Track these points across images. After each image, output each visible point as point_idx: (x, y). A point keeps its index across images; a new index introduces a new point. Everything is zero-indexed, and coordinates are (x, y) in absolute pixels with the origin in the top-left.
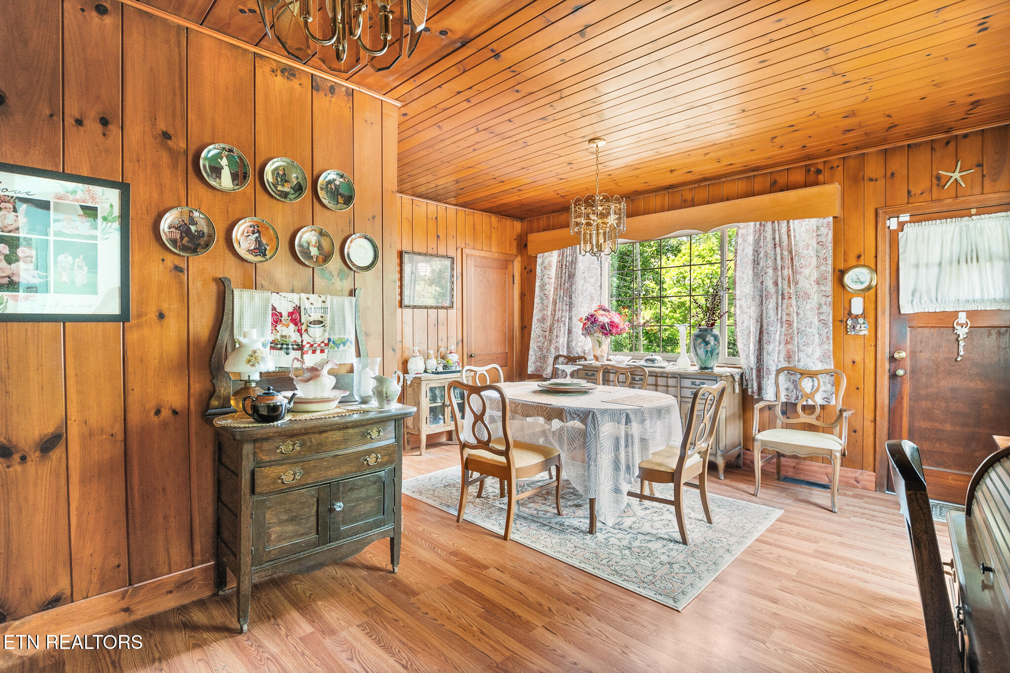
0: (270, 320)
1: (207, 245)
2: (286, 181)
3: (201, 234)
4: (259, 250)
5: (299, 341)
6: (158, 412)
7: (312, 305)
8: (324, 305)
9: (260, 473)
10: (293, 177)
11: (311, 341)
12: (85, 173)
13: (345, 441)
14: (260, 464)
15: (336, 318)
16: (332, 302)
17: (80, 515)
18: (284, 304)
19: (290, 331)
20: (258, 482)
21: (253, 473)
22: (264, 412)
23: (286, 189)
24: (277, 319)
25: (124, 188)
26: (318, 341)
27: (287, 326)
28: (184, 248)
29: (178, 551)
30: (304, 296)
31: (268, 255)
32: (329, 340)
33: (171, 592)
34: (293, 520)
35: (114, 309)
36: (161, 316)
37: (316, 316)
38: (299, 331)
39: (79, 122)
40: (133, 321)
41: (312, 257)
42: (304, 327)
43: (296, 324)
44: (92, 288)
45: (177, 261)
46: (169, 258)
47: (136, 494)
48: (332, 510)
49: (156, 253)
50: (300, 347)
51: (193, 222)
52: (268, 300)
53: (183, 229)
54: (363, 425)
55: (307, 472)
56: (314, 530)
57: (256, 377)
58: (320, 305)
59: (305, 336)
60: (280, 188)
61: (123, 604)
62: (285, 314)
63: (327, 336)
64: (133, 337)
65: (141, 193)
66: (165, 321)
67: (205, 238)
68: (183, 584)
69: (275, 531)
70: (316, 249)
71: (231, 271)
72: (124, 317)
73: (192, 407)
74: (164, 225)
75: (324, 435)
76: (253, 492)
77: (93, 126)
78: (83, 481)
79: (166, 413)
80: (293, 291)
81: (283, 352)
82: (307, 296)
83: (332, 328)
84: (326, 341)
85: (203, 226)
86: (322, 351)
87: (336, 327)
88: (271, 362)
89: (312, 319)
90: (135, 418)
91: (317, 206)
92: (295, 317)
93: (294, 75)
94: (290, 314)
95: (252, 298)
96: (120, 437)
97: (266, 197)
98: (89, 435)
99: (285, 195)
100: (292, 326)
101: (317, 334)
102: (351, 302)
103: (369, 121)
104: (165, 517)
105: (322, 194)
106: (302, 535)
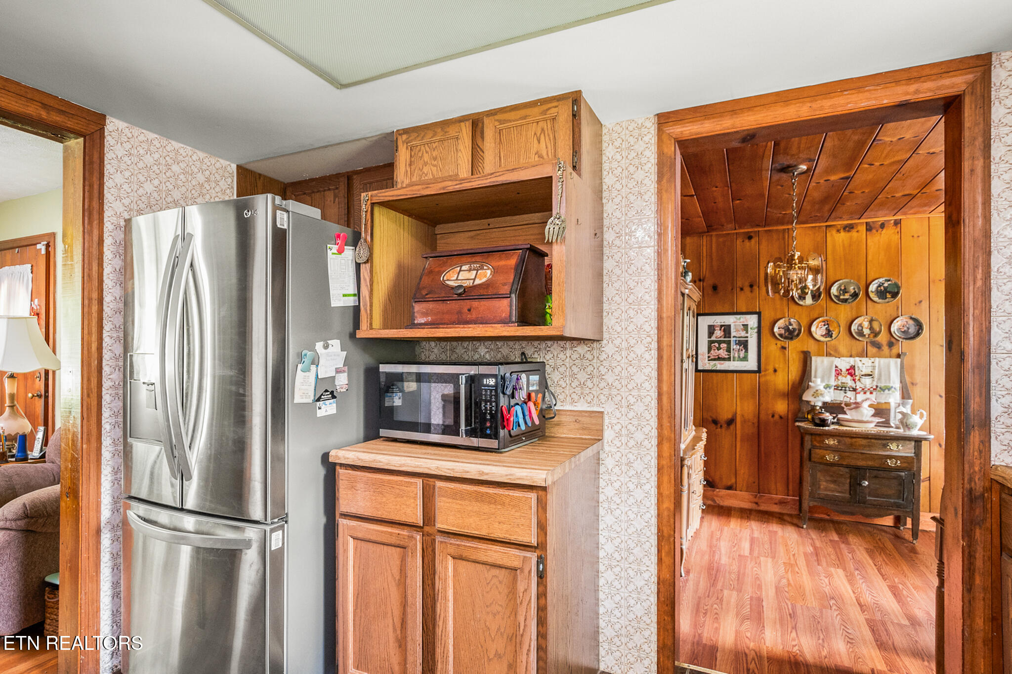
0: (834, 373)
1: (798, 335)
2: (846, 292)
3: (794, 329)
4: (829, 334)
5: (854, 386)
6: (773, 416)
7: (864, 365)
8: (873, 364)
9: (814, 451)
10: (851, 289)
11: (862, 386)
12: (744, 310)
13: (870, 446)
14: (814, 447)
15: (883, 373)
16: (879, 362)
17: (740, 455)
18: (844, 363)
19: (848, 380)
20: (813, 455)
21: (810, 450)
22: (817, 421)
23: (847, 296)
24: (838, 373)
25: (759, 314)
26: (868, 387)
27: (846, 377)
28: (786, 338)
29: (781, 487)
30: (857, 359)
31: (834, 336)
32: (877, 386)
33: (776, 504)
34: (834, 482)
35: (756, 369)
36: (775, 371)
37: (865, 371)
38: (854, 380)
39: (742, 289)
40: (763, 373)
41: (865, 335)
42: (857, 378)
43: (852, 376)
44: (745, 359)
45: (783, 344)
46: (779, 343)
47: (763, 453)
48: (860, 485)
49: (773, 341)
50: (855, 390)
51: (791, 324)
52: (833, 362)
53: (787, 329)
54: (885, 439)
55: (841, 458)
56: (848, 492)
57: (820, 404)
58: (870, 364)
59: (858, 383)
60: (842, 297)
61: (756, 500)
62: (844, 370)
63: (875, 384)
64: (762, 380)
65: (767, 316)
66: (777, 373)
67: (797, 332)
68: (781, 503)
69: (823, 484)
70: (868, 330)
71: (811, 346)
72: (759, 371)
73: (790, 416)
74: (776, 330)
75: (854, 440)
76: (810, 460)
77: (747, 289)
78: (742, 440)
79: (777, 417)
80: (851, 356)
81: (842, 392)
82: (861, 359)
83: (879, 379)
84: (875, 387)
85: (795, 326)
86: (871, 393)
87: (883, 378)
88: (829, 397)
89: (863, 373)
90: (762, 416)
91: (869, 302)
92: (851, 371)
93: (853, 228)
94: (848, 370)
95: (823, 362)
96: (756, 425)
97: (833, 304)
98: (744, 421)
99: (845, 301)
100: (849, 377)
101: (867, 382)
102: (896, 363)
103: (916, 236)
104: (775, 467)
105: (872, 295)
106: (839, 492)
